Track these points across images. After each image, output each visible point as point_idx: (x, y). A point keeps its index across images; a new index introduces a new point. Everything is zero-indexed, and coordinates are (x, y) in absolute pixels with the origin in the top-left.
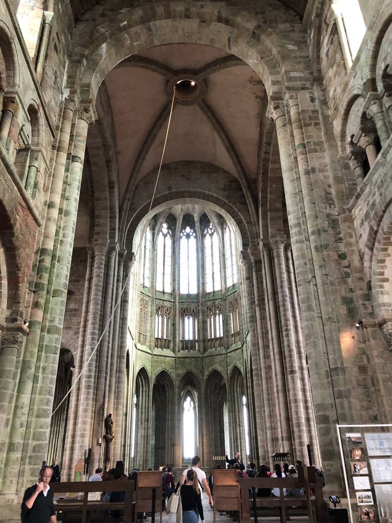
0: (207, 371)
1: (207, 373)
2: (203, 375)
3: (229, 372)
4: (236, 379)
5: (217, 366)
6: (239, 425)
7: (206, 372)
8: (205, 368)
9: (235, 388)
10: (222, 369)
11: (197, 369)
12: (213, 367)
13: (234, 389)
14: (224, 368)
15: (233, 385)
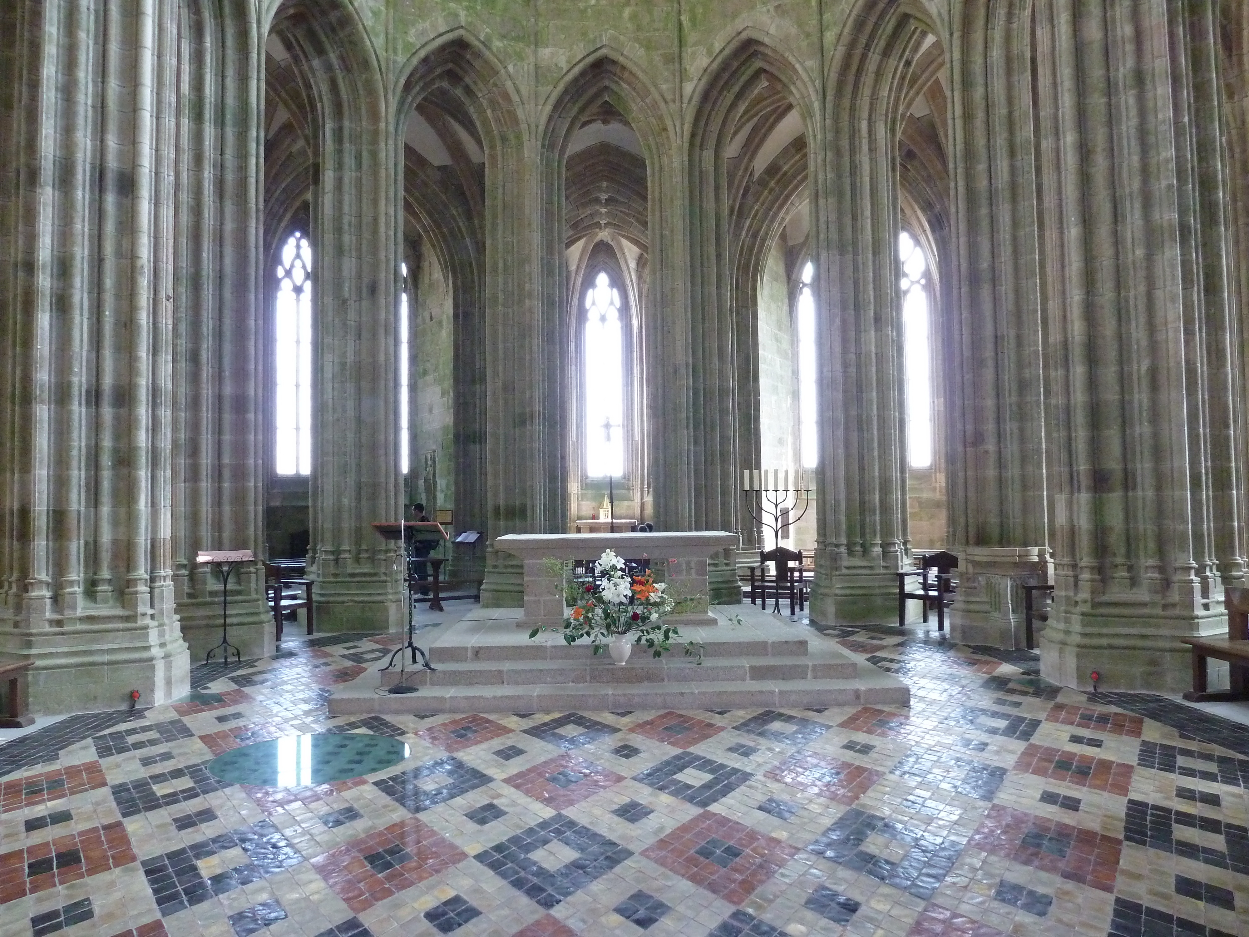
0: (702, 50)
1: (703, 61)
2: (682, 75)
3: (830, 37)
4: (868, 79)
5: (765, 19)
6: (878, 319)
7: (693, 55)
8: (692, 37)
9: (864, 125)
10: (794, 30)
11: (648, 46)
12: (740, 23)
13: (854, 134)
14: (800, 25)
15: (853, 109)
